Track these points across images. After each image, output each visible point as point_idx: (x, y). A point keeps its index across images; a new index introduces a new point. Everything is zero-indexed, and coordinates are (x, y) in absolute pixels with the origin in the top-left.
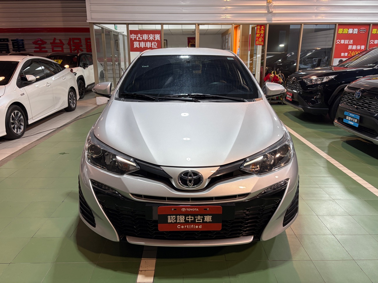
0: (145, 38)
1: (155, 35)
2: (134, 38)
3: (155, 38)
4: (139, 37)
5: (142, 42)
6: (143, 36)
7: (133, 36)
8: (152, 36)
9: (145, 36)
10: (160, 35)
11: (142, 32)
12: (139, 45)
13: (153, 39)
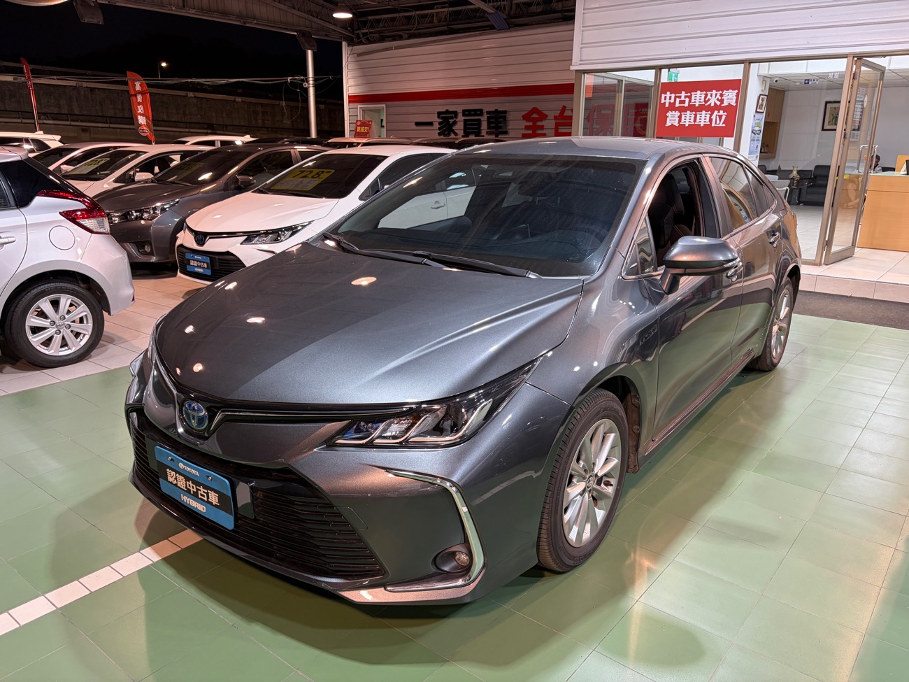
0: (698, 101)
1: (725, 91)
2: (670, 103)
3: (722, 101)
4: (683, 98)
5: (688, 112)
6: (693, 96)
7: (668, 98)
8: (716, 94)
9: (698, 95)
10: (737, 91)
11: (692, 87)
12: (680, 121)
13: (718, 103)
